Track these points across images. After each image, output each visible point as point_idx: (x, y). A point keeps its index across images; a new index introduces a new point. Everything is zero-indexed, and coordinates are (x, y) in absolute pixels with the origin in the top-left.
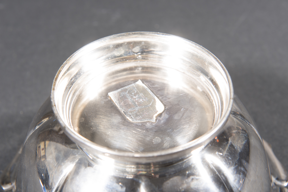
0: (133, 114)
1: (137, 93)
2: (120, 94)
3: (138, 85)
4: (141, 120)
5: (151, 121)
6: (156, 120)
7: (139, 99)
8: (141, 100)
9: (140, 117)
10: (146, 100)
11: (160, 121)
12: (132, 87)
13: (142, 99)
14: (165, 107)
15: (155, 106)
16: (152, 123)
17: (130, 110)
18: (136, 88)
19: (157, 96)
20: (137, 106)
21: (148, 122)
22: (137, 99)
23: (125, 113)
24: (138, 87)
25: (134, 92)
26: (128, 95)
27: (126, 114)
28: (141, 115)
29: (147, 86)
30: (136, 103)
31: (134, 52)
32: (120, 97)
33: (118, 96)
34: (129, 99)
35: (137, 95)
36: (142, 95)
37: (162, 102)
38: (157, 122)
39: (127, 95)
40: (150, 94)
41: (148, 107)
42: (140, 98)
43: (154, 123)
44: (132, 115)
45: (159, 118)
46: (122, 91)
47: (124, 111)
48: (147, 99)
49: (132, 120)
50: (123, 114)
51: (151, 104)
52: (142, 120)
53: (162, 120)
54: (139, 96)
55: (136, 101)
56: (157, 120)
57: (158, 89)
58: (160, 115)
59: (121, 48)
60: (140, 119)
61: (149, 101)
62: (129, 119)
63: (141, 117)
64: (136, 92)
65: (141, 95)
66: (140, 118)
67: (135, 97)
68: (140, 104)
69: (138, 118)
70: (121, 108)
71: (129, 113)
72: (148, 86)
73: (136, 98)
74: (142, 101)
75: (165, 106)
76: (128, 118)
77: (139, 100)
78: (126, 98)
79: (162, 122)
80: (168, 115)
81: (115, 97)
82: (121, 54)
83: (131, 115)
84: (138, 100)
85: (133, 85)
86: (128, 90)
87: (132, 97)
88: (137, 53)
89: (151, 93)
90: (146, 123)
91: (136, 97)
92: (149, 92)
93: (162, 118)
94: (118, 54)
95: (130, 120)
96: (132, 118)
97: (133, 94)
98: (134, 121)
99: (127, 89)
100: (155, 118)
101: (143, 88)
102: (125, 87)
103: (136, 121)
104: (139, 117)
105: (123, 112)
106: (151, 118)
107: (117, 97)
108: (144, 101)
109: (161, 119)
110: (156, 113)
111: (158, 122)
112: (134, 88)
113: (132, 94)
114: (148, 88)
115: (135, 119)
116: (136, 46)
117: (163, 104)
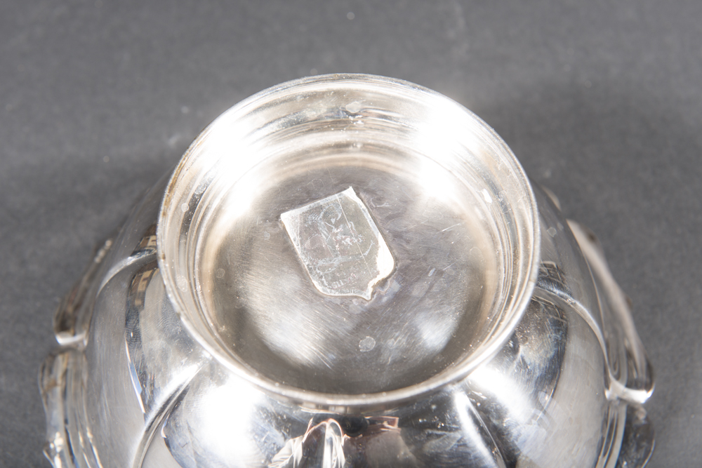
0: (327, 274)
1: (342, 221)
2: (305, 217)
3: (346, 198)
4: (341, 292)
5: (362, 296)
6: (373, 294)
7: (343, 237)
8: (348, 240)
9: (339, 282)
10: (358, 241)
11: (380, 297)
12: (334, 204)
13: (350, 237)
14: (396, 264)
15: (375, 259)
16: (364, 302)
17: (321, 263)
18: (342, 205)
19: (382, 233)
20: (337, 255)
21: (356, 297)
22: (339, 237)
23: (310, 269)
24: (346, 204)
25: (337, 216)
26: (323, 223)
27: (311, 273)
28: (342, 278)
29: (365, 205)
30: (337, 246)
31: (348, 113)
32: (306, 227)
33: (301, 223)
34: (322, 235)
35: (341, 226)
36: (352, 228)
37: (390, 249)
38: (373, 299)
39: (320, 224)
40: (368, 227)
41: (361, 260)
42: (346, 233)
43: (368, 301)
44: (325, 278)
45: (379, 290)
46: (310, 212)
47: (308, 265)
48: (361, 238)
49: (324, 290)
50: (307, 273)
51: (366, 253)
52: (344, 293)
53: (386, 295)
54: (344, 227)
55: (337, 242)
56: (375, 296)
58: (383, 283)
60: (340, 289)
61: (365, 245)
62: (316, 286)
63: (342, 284)
64: (340, 216)
65: (350, 226)
66: (339, 286)
67: (335, 231)
68: (344, 251)
69: (336, 285)
70: (304, 257)
71: (318, 272)
72: (367, 204)
73: (337, 234)
74: (349, 243)
75: (396, 259)
76: (315, 282)
78: (317, 231)
79: (385, 299)
80: (399, 283)
81: (295, 226)
83: (321, 277)
84: (342, 239)
85: (336, 196)
86: (324, 210)
87: (330, 229)
88: (354, 115)
89: (372, 224)
90: (350, 299)
91: (339, 230)
92: (368, 221)
93: (386, 290)
95: (319, 288)
96: (323, 283)
97: (333, 221)
98: (327, 291)
99: (321, 208)
100: (370, 290)
101: (357, 209)
102: (319, 201)
103: (331, 292)
104: (337, 283)
105: (306, 267)
106: (364, 288)
107: (299, 225)
108: (353, 243)
109: (383, 292)
110: (376, 277)
111: (376, 299)
112: (337, 206)
113: (331, 223)
114: (367, 210)
115: (329, 288)
116: (354, 101)
117: (393, 254)
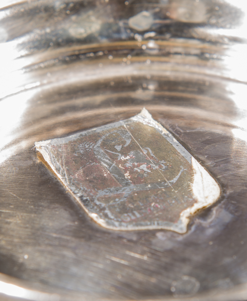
0: (113, 206)
1: (132, 147)
2: (73, 146)
3: (138, 124)
4: (137, 225)
5: (172, 228)
6: (189, 226)
7: (136, 164)
8: (144, 167)
9: (134, 214)
10: (160, 167)
11: (201, 229)
12: (118, 130)
13: (147, 164)
14: (223, 191)
15: (189, 186)
16: (175, 235)
17: (101, 193)
18: (132, 132)
19: (198, 159)
20: (127, 184)
21: (162, 230)
22: (128, 165)
23: (84, 201)
24: (137, 130)
25: (124, 143)
26: (102, 151)
27: (86, 205)
28: (138, 209)
29: (168, 130)
30: (127, 175)
31: (133, 30)
32: (75, 157)
33: (68, 153)
34: (102, 163)
35: (132, 152)
36: (148, 154)
37: (213, 174)
38: (190, 232)
39: (98, 152)
40: (175, 152)
41: (166, 187)
42: (140, 160)
43: (182, 234)
44: (110, 209)
45: (198, 221)
46: (82, 140)
47: (81, 197)
48: (165, 165)
49: (108, 223)
50: (79, 205)
51: (175, 180)
52: (141, 225)
53: (210, 227)
54: (137, 154)
55: (126, 170)
56: (193, 228)
57: (204, 139)
58: (205, 212)
59: (91, 12)
60: (136, 222)
61: (171, 171)
62: (95, 219)
63: (138, 215)
64: (128, 142)
65: (145, 153)
66: (133, 218)
67: (123, 158)
68: (138, 179)
69: (128, 217)
70: (73, 188)
71: (98, 203)
72: (170, 129)
73: (125, 161)
74: (145, 169)
75: (223, 186)
76: (94, 216)
77: (138, 166)
78: (95, 160)
79: (210, 232)
80: (231, 212)
81: (58, 156)
82: (89, 32)
83: (104, 209)
84: (134, 166)
85: (122, 123)
86: (103, 137)
87: (113, 158)
88: (142, 33)
89: (181, 150)
90: (153, 233)
91: (128, 157)
92: (174, 146)
93: (209, 220)
94: (81, 34)
95: (101, 222)
96: (106, 216)
97: (118, 148)
98: (114, 225)
99: (98, 136)
100: (184, 220)
101: (156, 134)
102: (94, 129)
103: (120, 225)
104: (130, 214)
105: (78, 199)
106: (175, 219)
107: (64, 155)
108: (152, 170)
109: (205, 223)
110: (192, 205)
111: (195, 231)
112: (124, 132)
113: (116, 151)
114: (170, 135)
115: (118, 221)
116: (141, 11)
117: (218, 180)
